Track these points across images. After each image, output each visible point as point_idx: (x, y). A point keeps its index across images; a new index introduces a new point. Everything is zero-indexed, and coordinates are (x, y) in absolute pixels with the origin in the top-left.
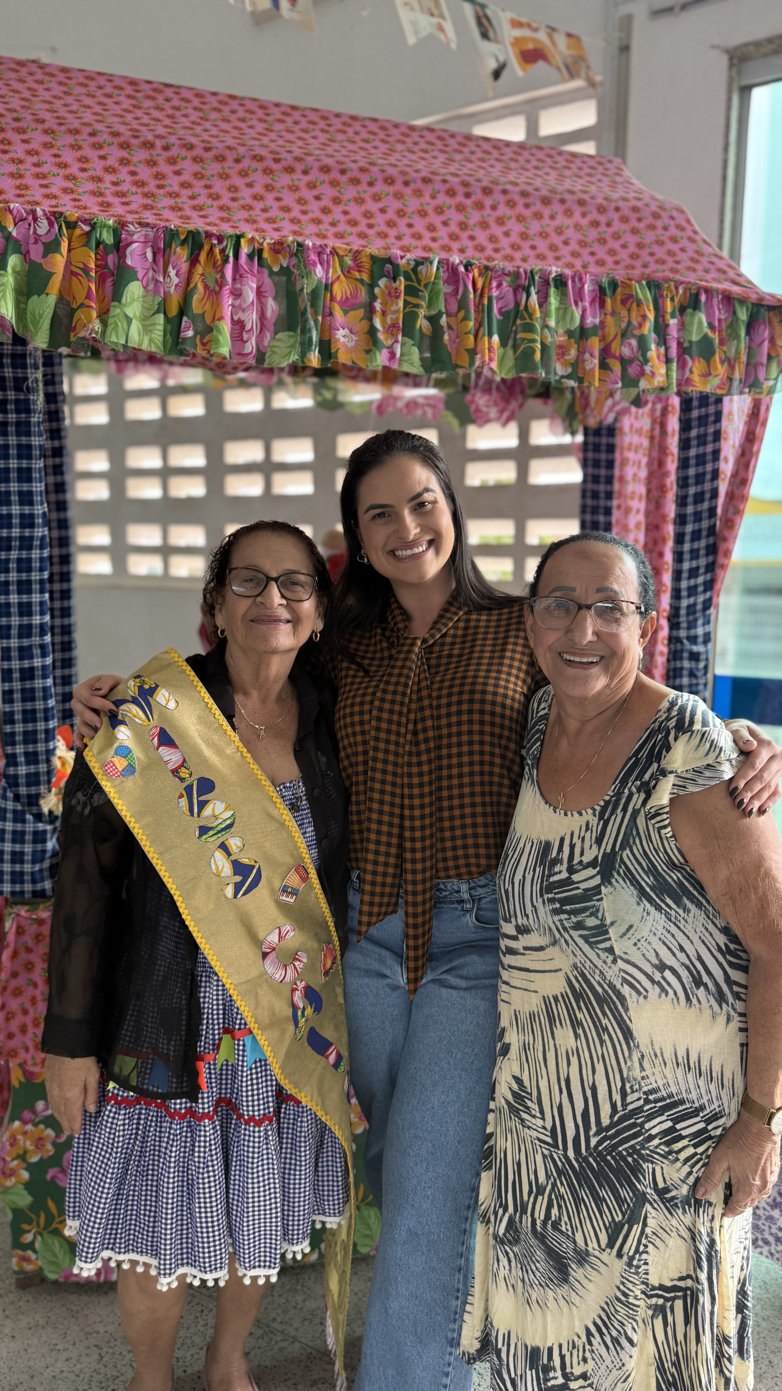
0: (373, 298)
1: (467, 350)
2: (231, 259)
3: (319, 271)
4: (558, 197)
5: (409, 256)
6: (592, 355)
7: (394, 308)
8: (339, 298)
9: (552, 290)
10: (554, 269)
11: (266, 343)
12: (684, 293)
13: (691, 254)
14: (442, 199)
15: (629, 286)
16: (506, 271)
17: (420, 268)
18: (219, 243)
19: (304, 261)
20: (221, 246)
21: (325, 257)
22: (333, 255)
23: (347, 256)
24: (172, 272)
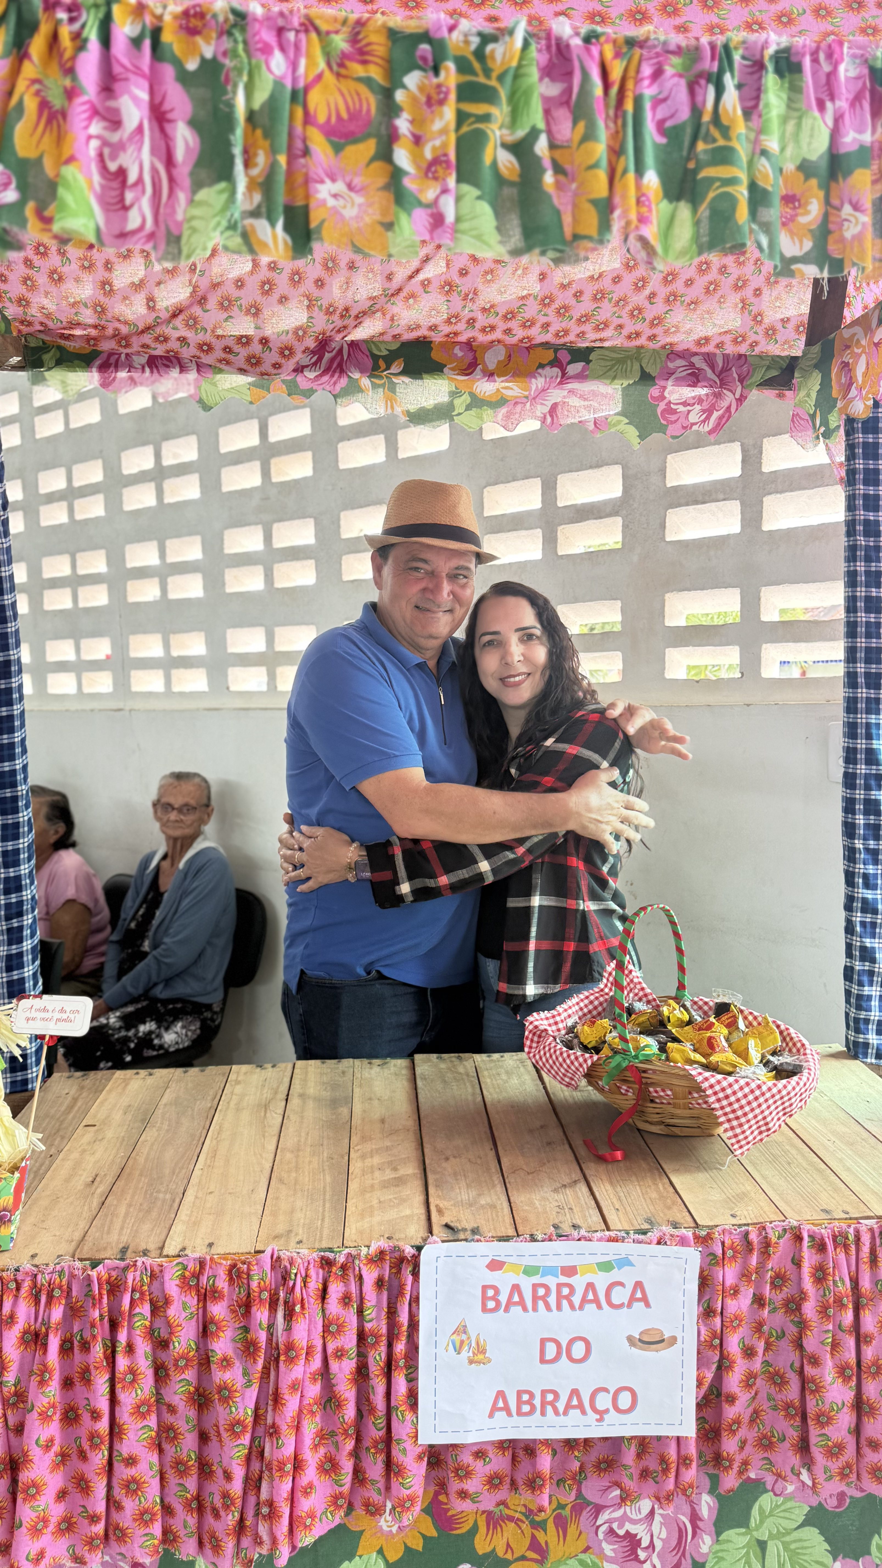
0: (390, 109)
1: (594, 204)
2: (94, 46)
3: (278, 63)
5: (465, 25)
6: (857, 209)
7: (437, 127)
8: (321, 119)
9: (771, 80)
11: (180, 216)
16: (672, 47)
17: (489, 48)
18: (72, 20)
19: (245, 42)
20: (76, 26)
21: (291, 36)
22: (307, 31)
23: (337, 32)
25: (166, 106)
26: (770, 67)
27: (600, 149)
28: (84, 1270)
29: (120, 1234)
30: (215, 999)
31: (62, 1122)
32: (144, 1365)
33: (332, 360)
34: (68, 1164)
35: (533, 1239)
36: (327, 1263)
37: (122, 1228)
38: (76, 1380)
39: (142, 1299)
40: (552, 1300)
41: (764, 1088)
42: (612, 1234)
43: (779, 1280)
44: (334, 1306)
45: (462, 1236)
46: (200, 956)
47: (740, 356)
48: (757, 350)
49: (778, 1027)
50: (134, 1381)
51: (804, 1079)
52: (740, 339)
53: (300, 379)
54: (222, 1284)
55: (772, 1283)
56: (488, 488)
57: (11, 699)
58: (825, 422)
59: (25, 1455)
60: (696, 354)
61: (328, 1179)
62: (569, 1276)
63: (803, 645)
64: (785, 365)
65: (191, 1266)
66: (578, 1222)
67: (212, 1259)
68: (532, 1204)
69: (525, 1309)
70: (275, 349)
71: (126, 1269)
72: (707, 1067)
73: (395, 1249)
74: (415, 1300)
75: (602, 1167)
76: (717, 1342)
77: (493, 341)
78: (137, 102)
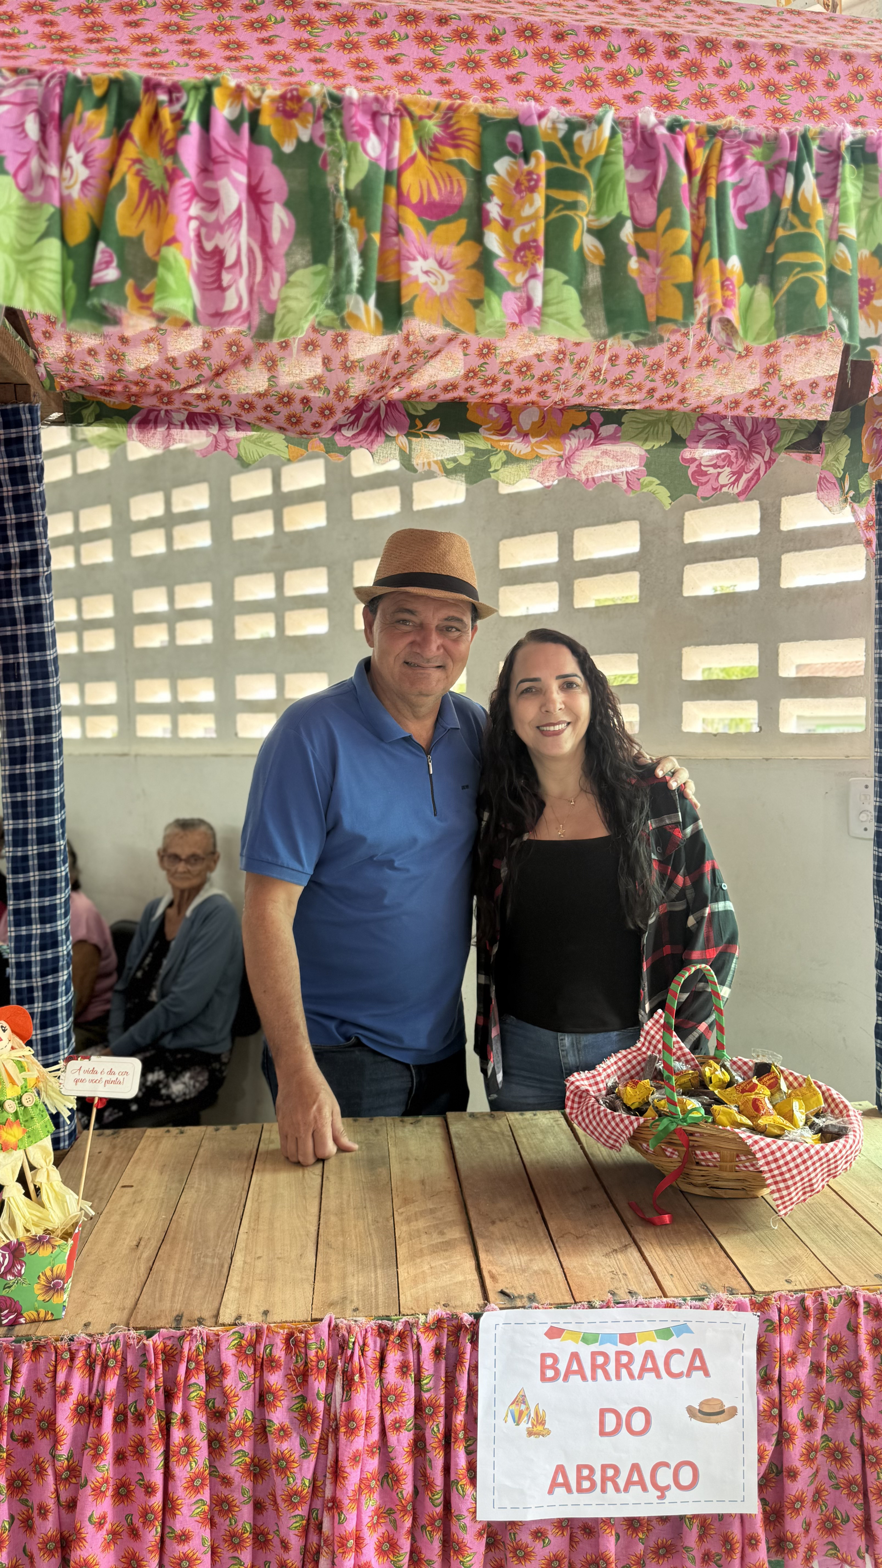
0: (483, 195)
1: (678, 288)
2: (195, 129)
4: (840, 52)
5: (554, 113)
7: (527, 211)
8: (414, 199)
9: (847, 169)
10: (848, 131)
11: (274, 296)
16: (753, 137)
17: (577, 135)
18: (171, 102)
19: (342, 126)
20: (177, 107)
21: (386, 120)
22: (401, 116)
23: (430, 117)
24: (75, 157)
25: (263, 188)
26: (847, 157)
27: (685, 235)
28: (139, 1341)
29: (172, 1302)
30: (223, 1048)
31: (98, 1183)
32: (199, 1438)
33: (370, 419)
34: (110, 1227)
35: (591, 1306)
36: (384, 1332)
37: (173, 1295)
38: (129, 1454)
39: (197, 1368)
40: (611, 1368)
41: (812, 1151)
42: (670, 1300)
43: (836, 1346)
44: (392, 1375)
45: (519, 1303)
46: (207, 1006)
47: (769, 420)
48: (786, 414)
49: (820, 1087)
50: (189, 1453)
51: (851, 1141)
52: (769, 404)
53: (337, 437)
54: (279, 1353)
55: (829, 1350)
56: (505, 541)
57: (52, 754)
58: (854, 486)
59: (78, 1532)
60: (725, 417)
61: (376, 1244)
62: (628, 1344)
63: (821, 701)
64: (812, 429)
65: (248, 1335)
66: (634, 1288)
67: (269, 1328)
68: (584, 1269)
69: (584, 1378)
70: (316, 409)
71: (182, 1338)
72: (754, 1130)
73: (454, 1317)
74: (474, 1368)
75: (650, 1231)
76: (775, 1411)
77: (527, 403)
78: (235, 183)
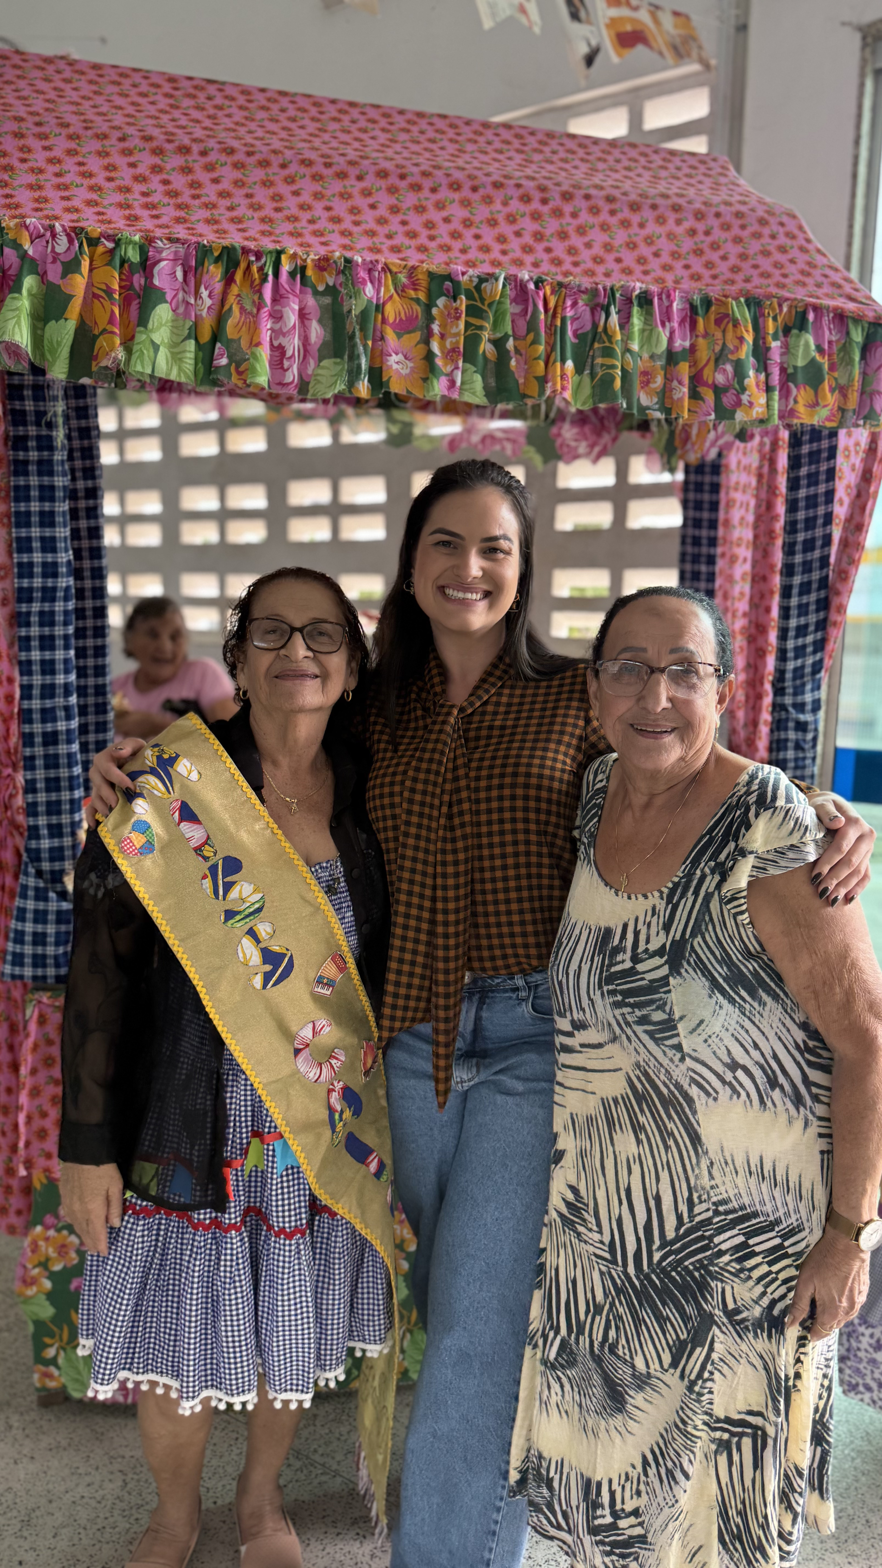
0: (430, 319)
1: (536, 378)
2: (270, 278)
3: (369, 290)
4: (649, 201)
5: (471, 272)
6: (680, 383)
7: (454, 330)
8: (391, 320)
9: (636, 310)
10: (638, 285)
11: (310, 372)
12: (789, 311)
13: (801, 265)
14: (515, 206)
15: (725, 304)
16: (583, 289)
17: (484, 285)
18: (258, 260)
19: (352, 279)
20: (260, 264)
21: (376, 274)
22: (385, 272)
23: (401, 273)
24: (205, 293)
25: (306, 311)
26: (635, 303)
27: (541, 348)
78: (293, 310)
